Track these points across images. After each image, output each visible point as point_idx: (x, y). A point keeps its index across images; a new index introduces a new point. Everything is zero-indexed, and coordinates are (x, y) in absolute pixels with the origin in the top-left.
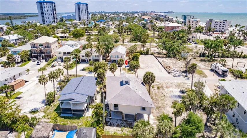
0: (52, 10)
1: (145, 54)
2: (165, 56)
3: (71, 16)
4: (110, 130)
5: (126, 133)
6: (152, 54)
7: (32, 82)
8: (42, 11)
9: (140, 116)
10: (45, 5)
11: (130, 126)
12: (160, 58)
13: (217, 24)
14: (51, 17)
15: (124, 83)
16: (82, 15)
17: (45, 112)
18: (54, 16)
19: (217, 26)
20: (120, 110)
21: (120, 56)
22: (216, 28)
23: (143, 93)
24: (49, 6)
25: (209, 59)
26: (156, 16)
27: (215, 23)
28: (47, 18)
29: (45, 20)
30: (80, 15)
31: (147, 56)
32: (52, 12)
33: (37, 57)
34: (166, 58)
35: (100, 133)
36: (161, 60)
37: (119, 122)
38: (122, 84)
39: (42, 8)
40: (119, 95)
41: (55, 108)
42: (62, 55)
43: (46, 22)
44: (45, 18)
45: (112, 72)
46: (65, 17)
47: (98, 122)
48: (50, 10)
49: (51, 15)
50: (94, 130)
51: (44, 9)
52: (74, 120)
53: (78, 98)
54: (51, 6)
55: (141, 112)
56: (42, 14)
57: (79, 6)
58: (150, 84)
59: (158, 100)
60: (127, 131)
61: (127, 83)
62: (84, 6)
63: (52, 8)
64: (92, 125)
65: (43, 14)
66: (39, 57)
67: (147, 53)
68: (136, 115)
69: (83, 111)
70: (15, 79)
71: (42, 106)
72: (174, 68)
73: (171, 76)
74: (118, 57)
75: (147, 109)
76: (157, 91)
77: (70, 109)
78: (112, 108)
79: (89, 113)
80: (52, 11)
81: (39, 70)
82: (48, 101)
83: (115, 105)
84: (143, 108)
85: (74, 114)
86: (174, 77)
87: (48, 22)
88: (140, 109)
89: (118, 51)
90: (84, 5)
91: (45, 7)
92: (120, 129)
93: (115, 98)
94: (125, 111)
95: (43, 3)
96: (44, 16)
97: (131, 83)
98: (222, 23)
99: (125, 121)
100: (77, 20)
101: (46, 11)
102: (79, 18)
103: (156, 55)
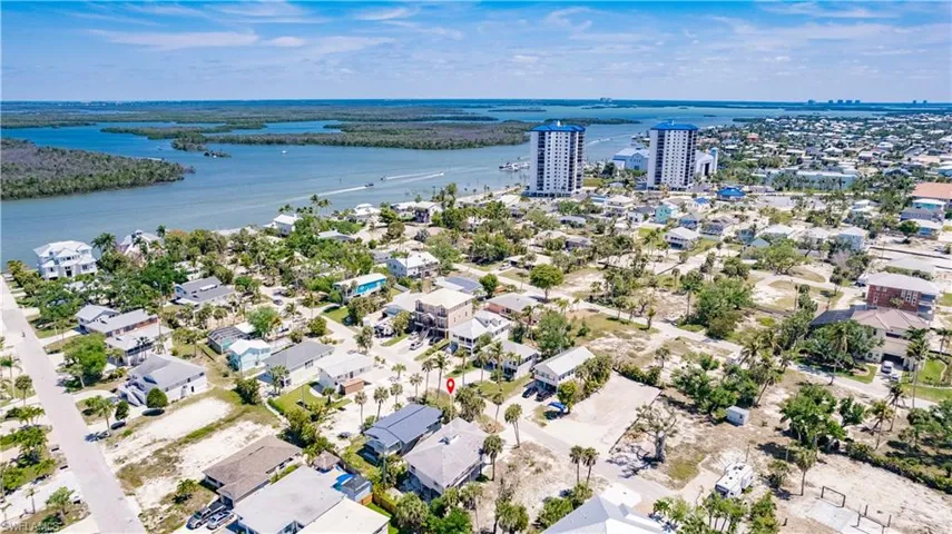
0: (568, 152)
1: (643, 381)
2: (689, 401)
3: (647, 156)
4: (394, 495)
6: (661, 387)
8: (542, 154)
12: (664, 404)
14: (562, 171)
16: (669, 167)
17: (353, 442)
18: (572, 171)
20: (417, 475)
21: (551, 377)
23: (455, 463)
24: (564, 140)
28: (552, 175)
29: (545, 179)
30: (660, 166)
31: (647, 387)
32: (568, 160)
33: (420, 330)
34: (682, 408)
39: (543, 146)
40: (421, 454)
42: (457, 341)
43: (545, 187)
44: (545, 175)
48: (563, 151)
49: (562, 167)
54: (569, 140)
55: (436, 488)
56: (539, 162)
57: (663, 136)
62: (682, 137)
63: (569, 148)
65: (543, 162)
66: (423, 331)
67: (650, 381)
68: (431, 490)
70: (352, 376)
74: (548, 377)
75: (440, 488)
80: (568, 156)
83: (412, 466)
87: (552, 186)
88: (433, 483)
89: (548, 365)
90: (682, 132)
91: (553, 144)
93: (416, 455)
95: (547, 133)
96: (543, 170)
97: (452, 443)
100: (650, 181)
101: (552, 155)
102: (658, 175)
103: (672, 393)
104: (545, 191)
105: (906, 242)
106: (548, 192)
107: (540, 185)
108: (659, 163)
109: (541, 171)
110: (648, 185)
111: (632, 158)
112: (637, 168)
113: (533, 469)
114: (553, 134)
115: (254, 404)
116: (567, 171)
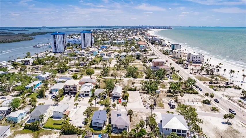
0: (63, 40)
1: (134, 90)
2: (146, 92)
3: (77, 40)
4: (114, 135)
5: (119, 136)
6: (138, 91)
7: (72, 112)
8: (55, 41)
9: (126, 129)
10: (58, 37)
11: (121, 133)
12: (142, 94)
13: (194, 57)
14: (62, 45)
15: (119, 115)
16: (87, 42)
17: (85, 127)
18: (64, 45)
19: (194, 59)
20: (117, 127)
21: (118, 95)
22: (194, 60)
23: (126, 120)
24: (61, 37)
25: (172, 94)
26: (152, 38)
27: (193, 56)
28: (59, 47)
31: (135, 91)
32: (63, 42)
33: (68, 93)
34: (146, 93)
35: (110, 136)
36: (143, 95)
37: (117, 132)
38: (118, 115)
39: (55, 39)
40: (116, 121)
41: (89, 126)
42: (84, 93)
43: (57, 50)
44: (57, 47)
45: (114, 107)
46: (71, 41)
47: (109, 132)
48: (61, 40)
49: (61, 44)
50: (108, 134)
51: (56, 39)
52: (98, 131)
53: (100, 122)
54: (62, 37)
55: (126, 128)
56: (54, 43)
57: (85, 34)
58: (131, 115)
59: (134, 122)
60: (119, 135)
61: (120, 115)
62: (89, 34)
64: (106, 133)
65: (56, 43)
66: (70, 94)
67: (135, 90)
68: (123, 129)
69: (102, 127)
70: (66, 111)
71: (83, 125)
72: (149, 103)
73: (145, 108)
74: (117, 95)
75: (128, 127)
76: (135, 117)
77: (97, 126)
78: (114, 126)
79: (104, 128)
81: (75, 105)
82: (85, 123)
83: (115, 125)
84: (126, 126)
85: (98, 129)
86: (147, 108)
87: (59, 50)
88: (125, 127)
89: (117, 92)
91: (58, 38)
92: (117, 134)
93: (115, 122)
94: (119, 128)
95: (56, 35)
96: (56, 46)
97: (122, 115)
98: (198, 57)
99: (119, 131)
100: (83, 46)
101: (58, 41)
102: (85, 45)
103: (141, 91)
104: (57, 52)
105: (145, 53)
106: (58, 52)
107: (56, 50)
108: (85, 41)
109: (55, 46)
110: (82, 47)
111: (73, 41)
112: (75, 43)
113: (135, 116)
114: (58, 35)
115: (39, 130)
116: (63, 45)
